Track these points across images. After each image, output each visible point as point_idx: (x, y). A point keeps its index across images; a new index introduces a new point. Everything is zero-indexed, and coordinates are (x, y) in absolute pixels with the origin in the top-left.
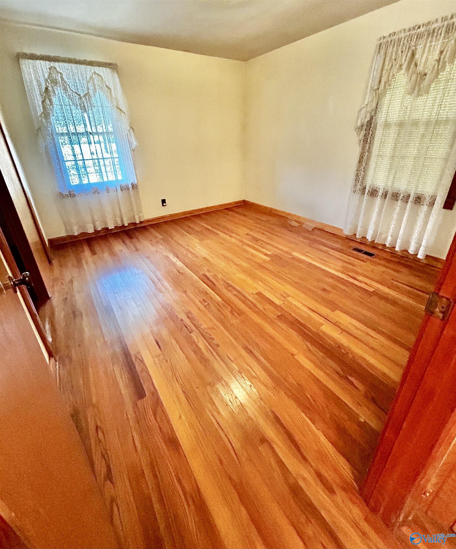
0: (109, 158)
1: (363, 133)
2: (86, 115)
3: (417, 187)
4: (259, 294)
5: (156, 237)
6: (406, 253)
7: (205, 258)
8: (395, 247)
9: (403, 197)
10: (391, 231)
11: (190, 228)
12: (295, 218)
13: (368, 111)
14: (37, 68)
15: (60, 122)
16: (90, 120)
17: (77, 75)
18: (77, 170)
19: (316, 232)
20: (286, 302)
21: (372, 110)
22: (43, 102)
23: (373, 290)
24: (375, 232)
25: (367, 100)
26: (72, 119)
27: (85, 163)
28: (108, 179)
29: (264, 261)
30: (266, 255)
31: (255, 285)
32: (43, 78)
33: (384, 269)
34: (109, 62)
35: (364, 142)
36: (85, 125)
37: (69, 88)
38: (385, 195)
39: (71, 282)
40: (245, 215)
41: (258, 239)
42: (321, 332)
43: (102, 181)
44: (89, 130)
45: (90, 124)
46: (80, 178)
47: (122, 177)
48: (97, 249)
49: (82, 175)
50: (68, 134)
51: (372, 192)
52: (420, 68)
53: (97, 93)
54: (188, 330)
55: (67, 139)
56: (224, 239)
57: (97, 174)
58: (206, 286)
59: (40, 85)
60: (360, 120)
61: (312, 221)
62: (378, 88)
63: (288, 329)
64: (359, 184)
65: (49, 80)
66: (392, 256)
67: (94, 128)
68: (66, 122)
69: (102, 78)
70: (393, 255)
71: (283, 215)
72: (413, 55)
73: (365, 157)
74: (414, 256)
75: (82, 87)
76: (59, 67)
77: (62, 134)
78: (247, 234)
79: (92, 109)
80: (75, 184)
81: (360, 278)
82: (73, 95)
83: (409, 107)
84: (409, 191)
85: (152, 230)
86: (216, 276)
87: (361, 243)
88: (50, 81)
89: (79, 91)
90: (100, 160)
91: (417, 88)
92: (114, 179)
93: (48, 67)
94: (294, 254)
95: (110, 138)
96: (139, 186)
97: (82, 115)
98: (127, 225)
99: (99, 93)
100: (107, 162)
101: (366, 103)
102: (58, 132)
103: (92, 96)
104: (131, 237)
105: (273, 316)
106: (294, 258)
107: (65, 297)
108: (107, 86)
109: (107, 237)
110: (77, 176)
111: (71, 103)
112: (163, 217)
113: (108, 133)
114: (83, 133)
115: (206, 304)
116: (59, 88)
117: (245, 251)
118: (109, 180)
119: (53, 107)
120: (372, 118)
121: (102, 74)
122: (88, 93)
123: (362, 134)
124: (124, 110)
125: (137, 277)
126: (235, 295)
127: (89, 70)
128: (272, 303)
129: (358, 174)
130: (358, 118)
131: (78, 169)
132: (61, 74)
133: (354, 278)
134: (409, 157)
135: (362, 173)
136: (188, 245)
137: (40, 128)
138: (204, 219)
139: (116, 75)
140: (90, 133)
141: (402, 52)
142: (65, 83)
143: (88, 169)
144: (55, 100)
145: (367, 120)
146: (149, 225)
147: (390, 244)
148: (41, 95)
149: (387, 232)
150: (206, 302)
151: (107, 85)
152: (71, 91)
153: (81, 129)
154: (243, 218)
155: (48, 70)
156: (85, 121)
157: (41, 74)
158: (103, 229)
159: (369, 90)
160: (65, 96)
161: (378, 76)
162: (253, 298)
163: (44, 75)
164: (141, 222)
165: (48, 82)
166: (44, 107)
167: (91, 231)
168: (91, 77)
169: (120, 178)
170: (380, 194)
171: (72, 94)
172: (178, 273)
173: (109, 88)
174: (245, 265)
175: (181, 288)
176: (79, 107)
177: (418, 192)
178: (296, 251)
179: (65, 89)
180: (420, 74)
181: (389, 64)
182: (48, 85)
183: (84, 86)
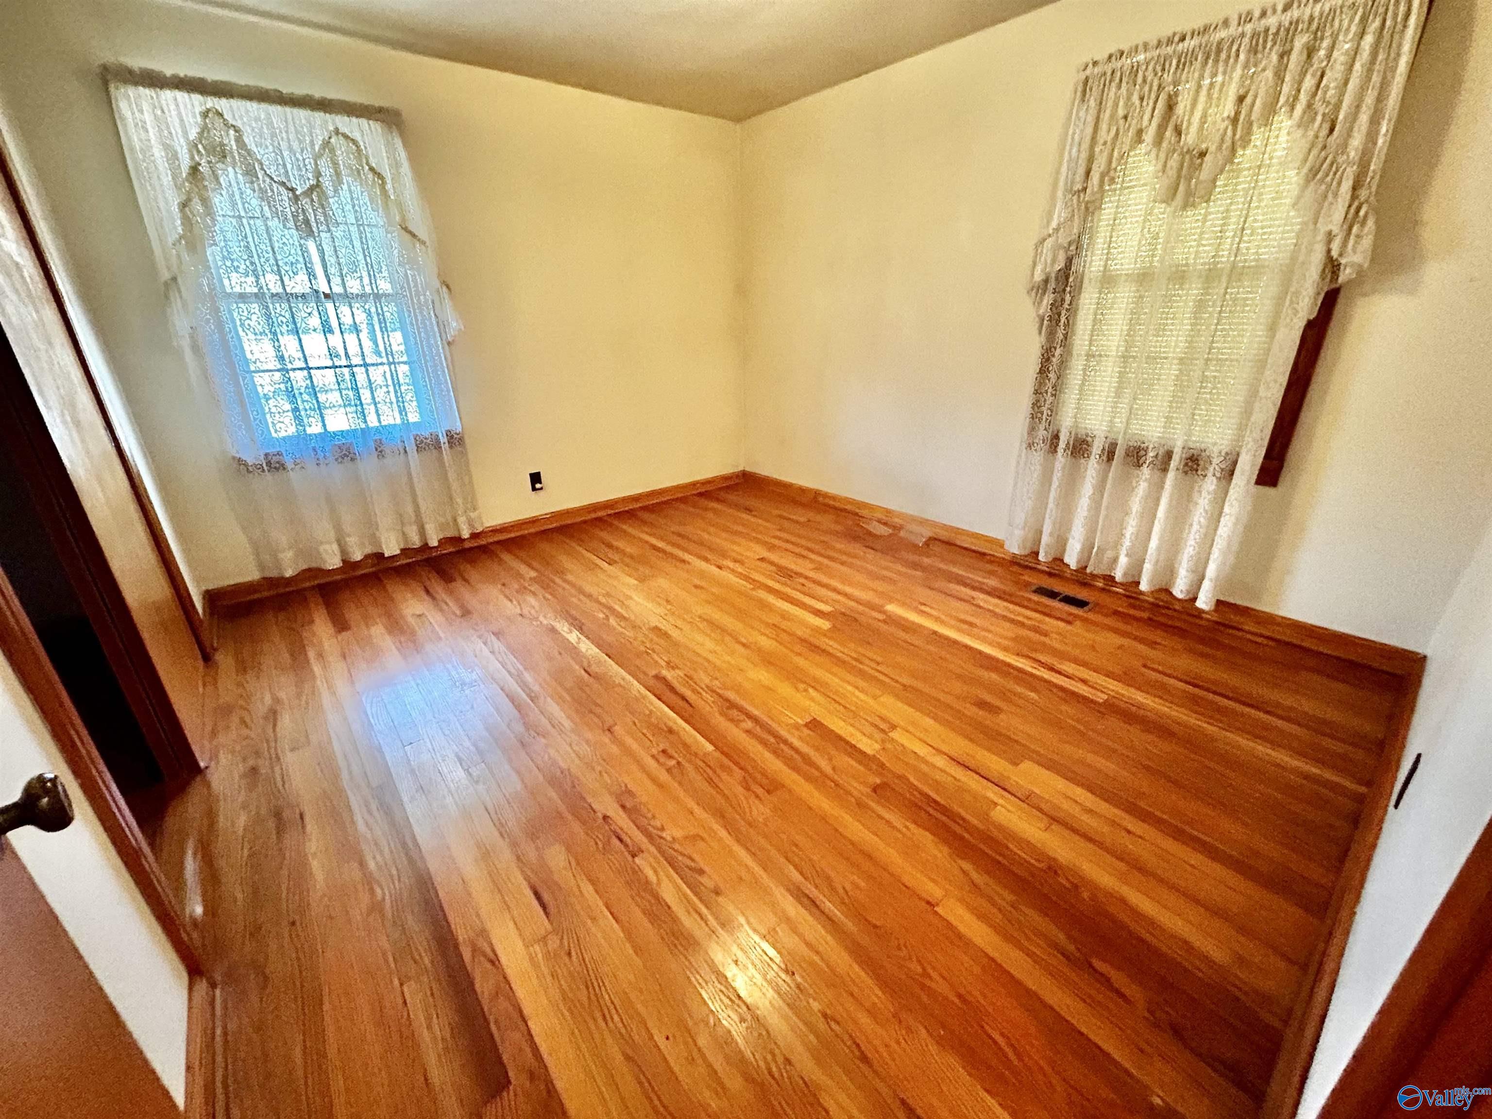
0: (382, 364)
1: (1048, 299)
2: (311, 245)
3: (1189, 434)
4: (814, 725)
5: (519, 576)
6: (1163, 596)
7: (656, 629)
8: (1138, 583)
9: (1156, 456)
10: (1127, 543)
11: (610, 546)
12: (878, 515)
13: (1061, 247)
14: (163, 112)
15: (236, 264)
16: (323, 260)
17: (284, 135)
18: (288, 396)
19: (937, 548)
20: (889, 746)
21: (1070, 244)
22: (184, 205)
23: (1106, 697)
24: (1088, 548)
25: (1056, 216)
26: (271, 255)
27: (311, 377)
28: (380, 421)
29: (817, 630)
30: (818, 613)
31: (799, 698)
32: (182, 140)
33: (1118, 640)
34: (378, 103)
35: (1050, 320)
36: (312, 275)
37: (262, 169)
38: (1110, 454)
39: (273, 715)
40: (748, 510)
41: (792, 571)
42: (995, 827)
43: (363, 426)
44: (324, 288)
45: (326, 271)
46: (298, 418)
47: (420, 414)
48: (352, 614)
49: (303, 413)
50: (259, 296)
51: (1074, 447)
52: (1190, 138)
53: (345, 187)
54: (626, 846)
55: (256, 311)
56: (702, 574)
57: (348, 409)
58: (666, 709)
59: (173, 157)
60: (1039, 268)
61: (923, 522)
62: (1085, 189)
63: (907, 827)
64: (1042, 427)
65: (200, 146)
66: (1134, 607)
67: (336, 280)
68: (252, 263)
69: (358, 147)
70: (1132, 601)
71: (848, 507)
72: (1170, 107)
73: (1054, 360)
74: (1186, 605)
75: (300, 169)
76: (232, 111)
77: (243, 297)
78: (762, 559)
79: (329, 230)
80: (283, 434)
81: (1069, 667)
82: (272, 191)
83: (1161, 235)
84: (1170, 443)
85: (506, 557)
86: (691, 678)
87: (1050, 574)
88: (204, 148)
89: (292, 179)
90: (355, 369)
91: (1182, 188)
92: (398, 421)
93: (198, 109)
94: (891, 608)
95: (385, 309)
96: (466, 437)
97: (301, 245)
98: (436, 544)
99: (349, 187)
100: (376, 374)
101: (1054, 224)
102: (228, 290)
103: (330, 193)
104: (447, 577)
105: (858, 789)
106: (892, 620)
107: (251, 762)
108: (372, 169)
109: (380, 579)
110: (290, 414)
111: (268, 213)
112: (534, 521)
113: (377, 297)
114: (303, 296)
115: (673, 763)
116: (230, 169)
117: (764, 605)
118: (383, 423)
119: (213, 220)
120: (1069, 261)
121: (357, 136)
122: (318, 185)
123: (1045, 302)
124: (422, 233)
125: (467, 692)
126: (748, 732)
127: (318, 122)
128: (853, 750)
129: (1038, 401)
130: (1035, 264)
131: (291, 394)
132: (237, 130)
133: (1052, 669)
134: (1166, 358)
135: (1050, 399)
136: (608, 595)
137: (174, 279)
138: (644, 522)
139: (398, 143)
140: (327, 296)
141: (1142, 99)
142: (249, 155)
143: (322, 397)
144: (219, 202)
145: (1057, 267)
146: (498, 542)
147: (1125, 574)
148: (178, 187)
149: (1117, 545)
150: (671, 757)
151: (374, 165)
152: (268, 180)
153: (299, 284)
154: (744, 516)
155: (199, 119)
156: (311, 263)
157: (176, 129)
158: (367, 557)
159: (1060, 194)
160: (249, 191)
161: (1084, 155)
162: (800, 738)
163: (185, 133)
164: (474, 536)
165: (199, 152)
166: (187, 221)
167: (333, 562)
168: (326, 144)
169: (413, 417)
170: (1096, 449)
171: (271, 186)
172: (586, 676)
173: (380, 176)
174: (765, 643)
175: (596, 720)
176: (291, 224)
177: (1191, 445)
178: (891, 600)
179: (250, 173)
180: (1188, 151)
181: (1109, 131)
182: (197, 158)
183: (305, 165)
